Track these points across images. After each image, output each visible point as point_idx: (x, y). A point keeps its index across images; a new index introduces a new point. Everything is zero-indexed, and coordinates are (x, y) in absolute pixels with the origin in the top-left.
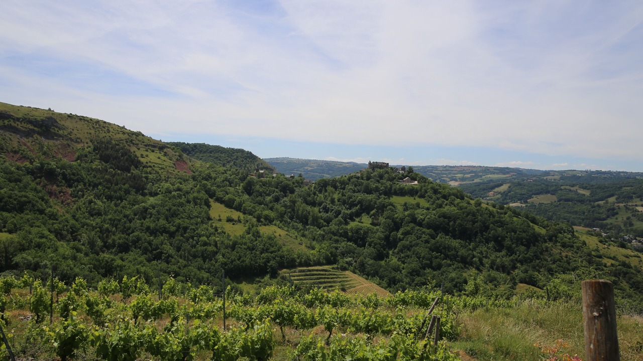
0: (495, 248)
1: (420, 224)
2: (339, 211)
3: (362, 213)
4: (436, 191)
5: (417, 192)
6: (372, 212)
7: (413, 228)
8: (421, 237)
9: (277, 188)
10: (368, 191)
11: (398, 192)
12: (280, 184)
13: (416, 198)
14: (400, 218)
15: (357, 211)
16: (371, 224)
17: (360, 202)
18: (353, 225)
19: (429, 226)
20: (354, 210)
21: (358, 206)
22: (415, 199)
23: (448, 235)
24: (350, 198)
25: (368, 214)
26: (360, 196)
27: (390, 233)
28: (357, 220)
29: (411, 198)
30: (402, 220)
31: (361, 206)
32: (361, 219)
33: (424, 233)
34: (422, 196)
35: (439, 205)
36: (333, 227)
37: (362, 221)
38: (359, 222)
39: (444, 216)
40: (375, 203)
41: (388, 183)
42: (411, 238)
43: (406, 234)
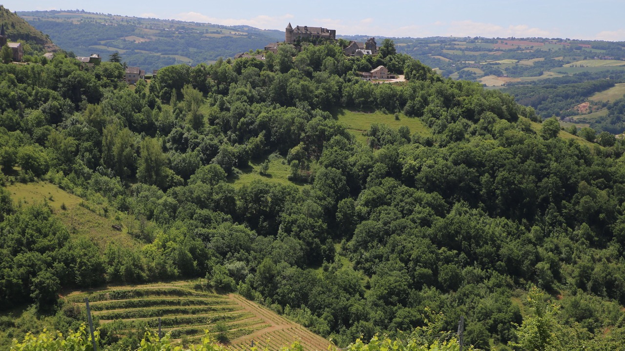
0: (589, 237)
1: (410, 181)
2: (212, 146)
3: (270, 152)
4: (448, 101)
5: (403, 103)
6: (294, 151)
7: (391, 190)
8: (410, 212)
9: (55, 88)
10: (285, 98)
11: (357, 101)
12: (63, 80)
13: (401, 115)
14: (362, 165)
15: (257, 146)
16: (290, 179)
17: (264, 125)
18: (247, 181)
19: (431, 185)
20: (249, 145)
21: (261, 136)
22: (397, 119)
23: (477, 208)
24: (242, 115)
25: (284, 154)
26: (263, 112)
27: (337, 202)
28: (258, 168)
29: (390, 116)
30: (367, 169)
31: (267, 136)
32: (266, 168)
33: (419, 200)
34: (415, 113)
35: (456, 133)
36: (198, 186)
37: (268, 172)
38: (261, 174)
39: (468, 160)
40: (301, 128)
41: (334, 81)
42: (388, 213)
43: (376, 203)
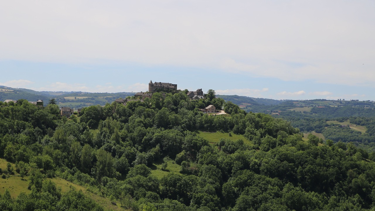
1: (258, 171)
2: (132, 153)
3: (163, 157)
4: (257, 126)
5: (232, 127)
6: (179, 155)
7: (250, 177)
8: (266, 190)
9: (27, 120)
10: (165, 124)
11: (205, 125)
12: (30, 115)
13: (232, 133)
14: (227, 163)
15: (157, 153)
16: (181, 172)
17: (158, 141)
18: (158, 174)
19: (271, 173)
20: (152, 152)
21: (158, 147)
22: (230, 135)
23: (297, 186)
24: (144, 135)
25: (173, 157)
26: (157, 133)
27: (221, 184)
28: (160, 166)
29: (226, 134)
30: (230, 165)
31: (161, 147)
32: (166, 166)
33: (268, 182)
34: (240, 132)
35: (272, 143)
37: (167, 168)
38: (162, 170)
39: (285, 158)
40: (181, 143)
41: (190, 113)
42: (253, 190)
43: (243, 185)
